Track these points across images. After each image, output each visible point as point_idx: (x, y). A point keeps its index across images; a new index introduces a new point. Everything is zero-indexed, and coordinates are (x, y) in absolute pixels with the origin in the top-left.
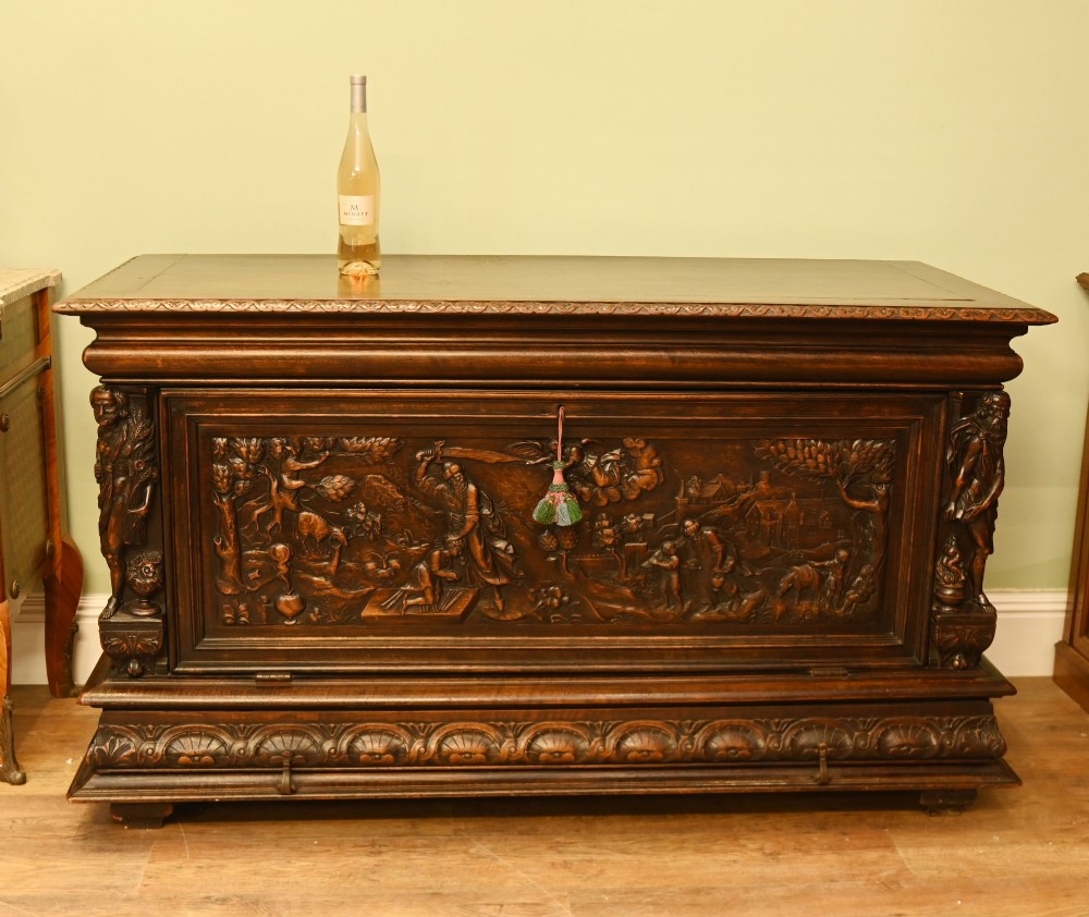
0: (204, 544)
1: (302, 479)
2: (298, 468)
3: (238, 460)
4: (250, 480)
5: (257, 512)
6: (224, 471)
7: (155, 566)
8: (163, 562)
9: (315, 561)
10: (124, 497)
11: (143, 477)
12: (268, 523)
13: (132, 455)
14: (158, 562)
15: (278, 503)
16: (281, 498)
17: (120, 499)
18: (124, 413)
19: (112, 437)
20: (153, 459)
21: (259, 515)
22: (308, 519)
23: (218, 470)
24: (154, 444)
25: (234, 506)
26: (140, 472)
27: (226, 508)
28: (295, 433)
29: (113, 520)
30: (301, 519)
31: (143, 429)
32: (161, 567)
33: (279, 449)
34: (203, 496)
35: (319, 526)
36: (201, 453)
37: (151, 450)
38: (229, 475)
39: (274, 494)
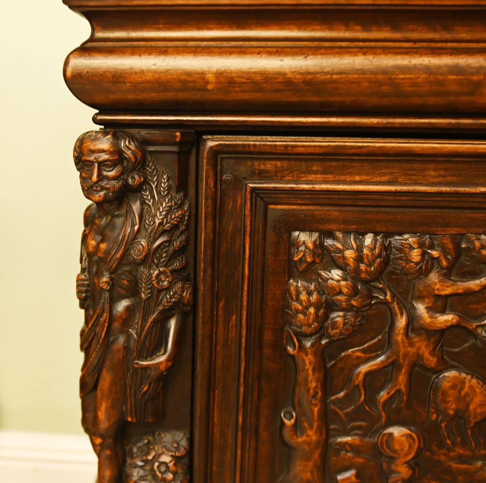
0: (263, 421)
1: (453, 311)
2: (448, 291)
3: (336, 274)
4: (358, 311)
5: (364, 368)
6: (310, 293)
7: (177, 459)
8: (190, 452)
9: (461, 459)
10: (129, 336)
11: (166, 300)
12: (381, 388)
13: (149, 258)
14: (181, 452)
15: (406, 355)
16: (412, 344)
17: (122, 339)
18: (134, 180)
19: (110, 225)
20: (184, 268)
21: (368, 374)
22: (458, 385)
23: (298, 293)
24: (187, 241)
25: (323, 355)
26: (160, 291)
27: (308, 361)
28: (447, 225)
29: (106, 378)
30: (446, 385)
31: (170, 210)
32: (186, 460)
33: (416, 255)
34: (268, 337)
35: (478, 399)
36: (269, 257)
37: (181, 251)
38: (319, 300)
39: (400, 337)
